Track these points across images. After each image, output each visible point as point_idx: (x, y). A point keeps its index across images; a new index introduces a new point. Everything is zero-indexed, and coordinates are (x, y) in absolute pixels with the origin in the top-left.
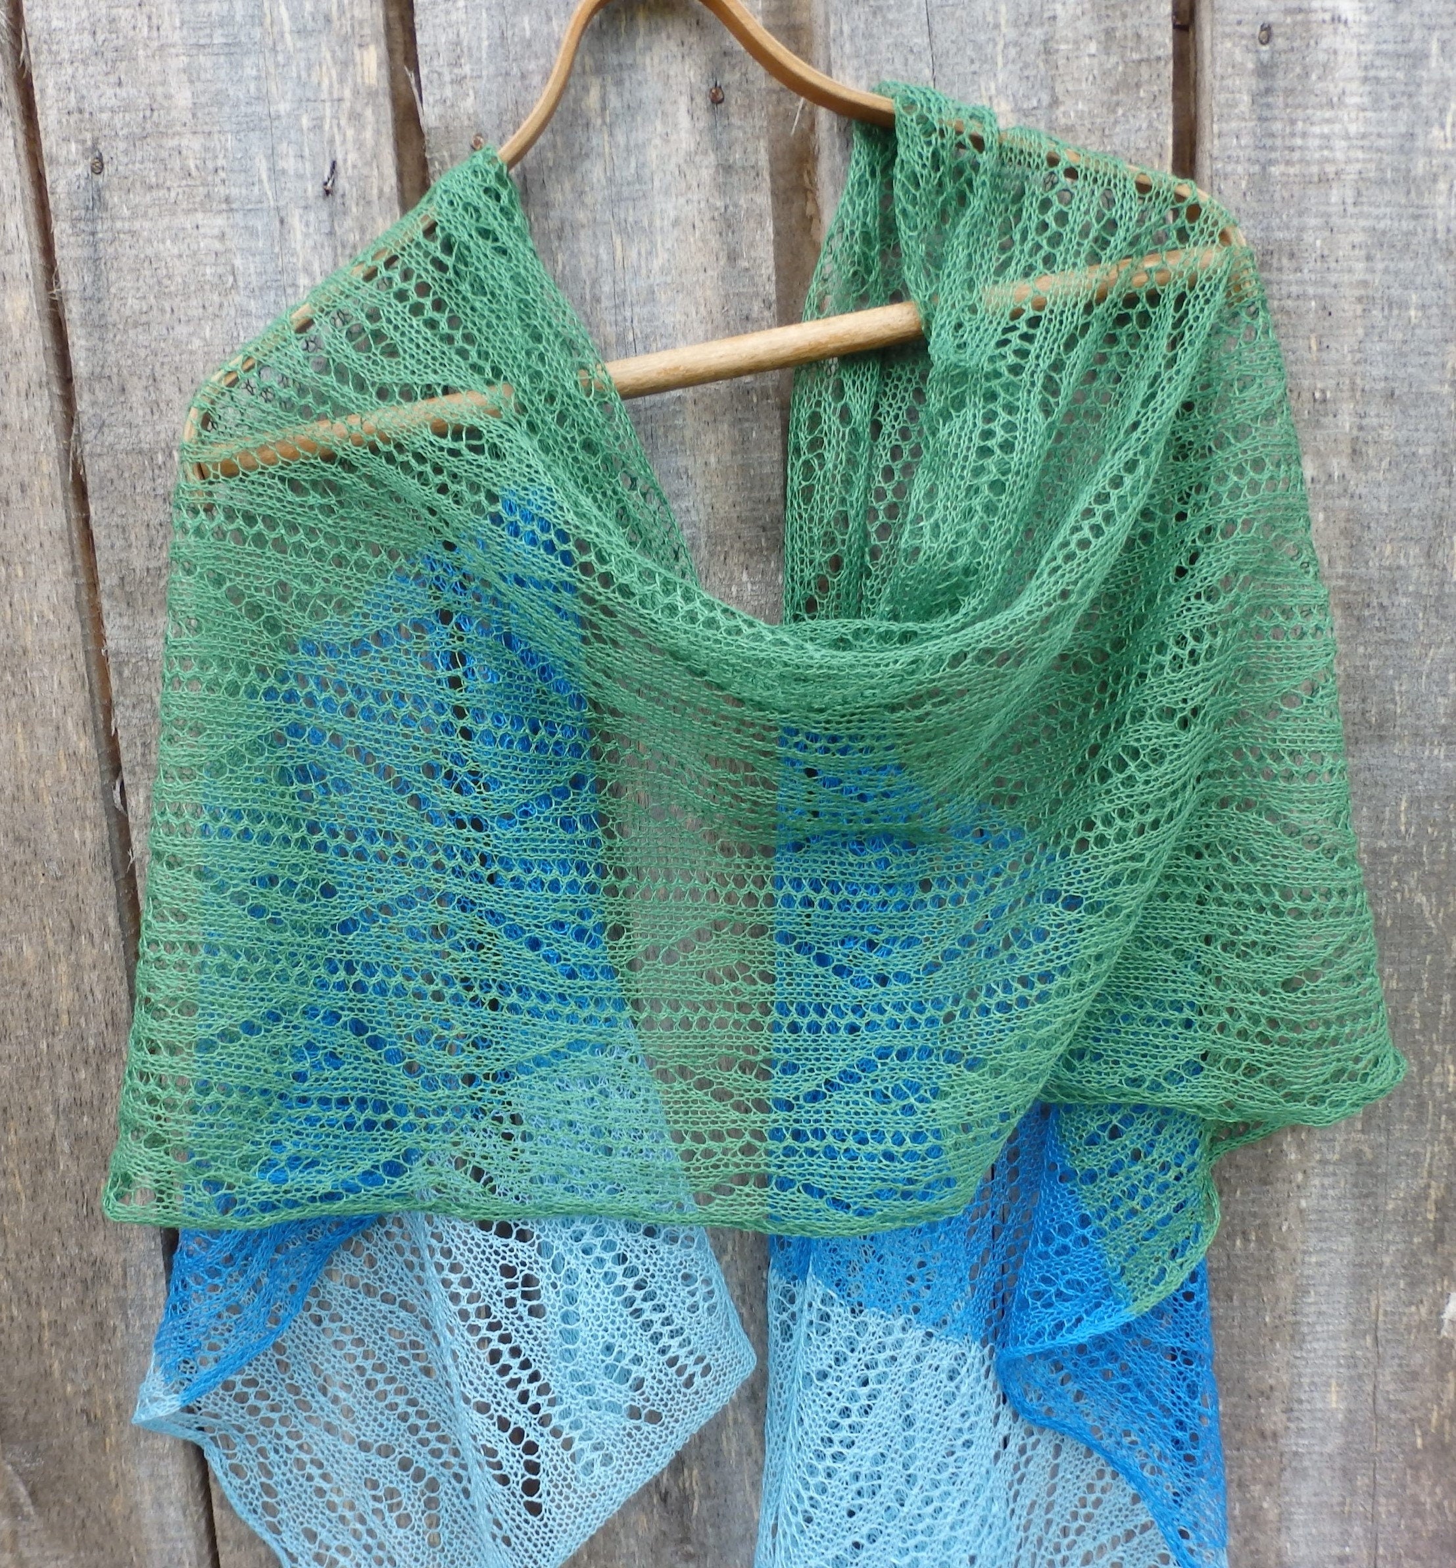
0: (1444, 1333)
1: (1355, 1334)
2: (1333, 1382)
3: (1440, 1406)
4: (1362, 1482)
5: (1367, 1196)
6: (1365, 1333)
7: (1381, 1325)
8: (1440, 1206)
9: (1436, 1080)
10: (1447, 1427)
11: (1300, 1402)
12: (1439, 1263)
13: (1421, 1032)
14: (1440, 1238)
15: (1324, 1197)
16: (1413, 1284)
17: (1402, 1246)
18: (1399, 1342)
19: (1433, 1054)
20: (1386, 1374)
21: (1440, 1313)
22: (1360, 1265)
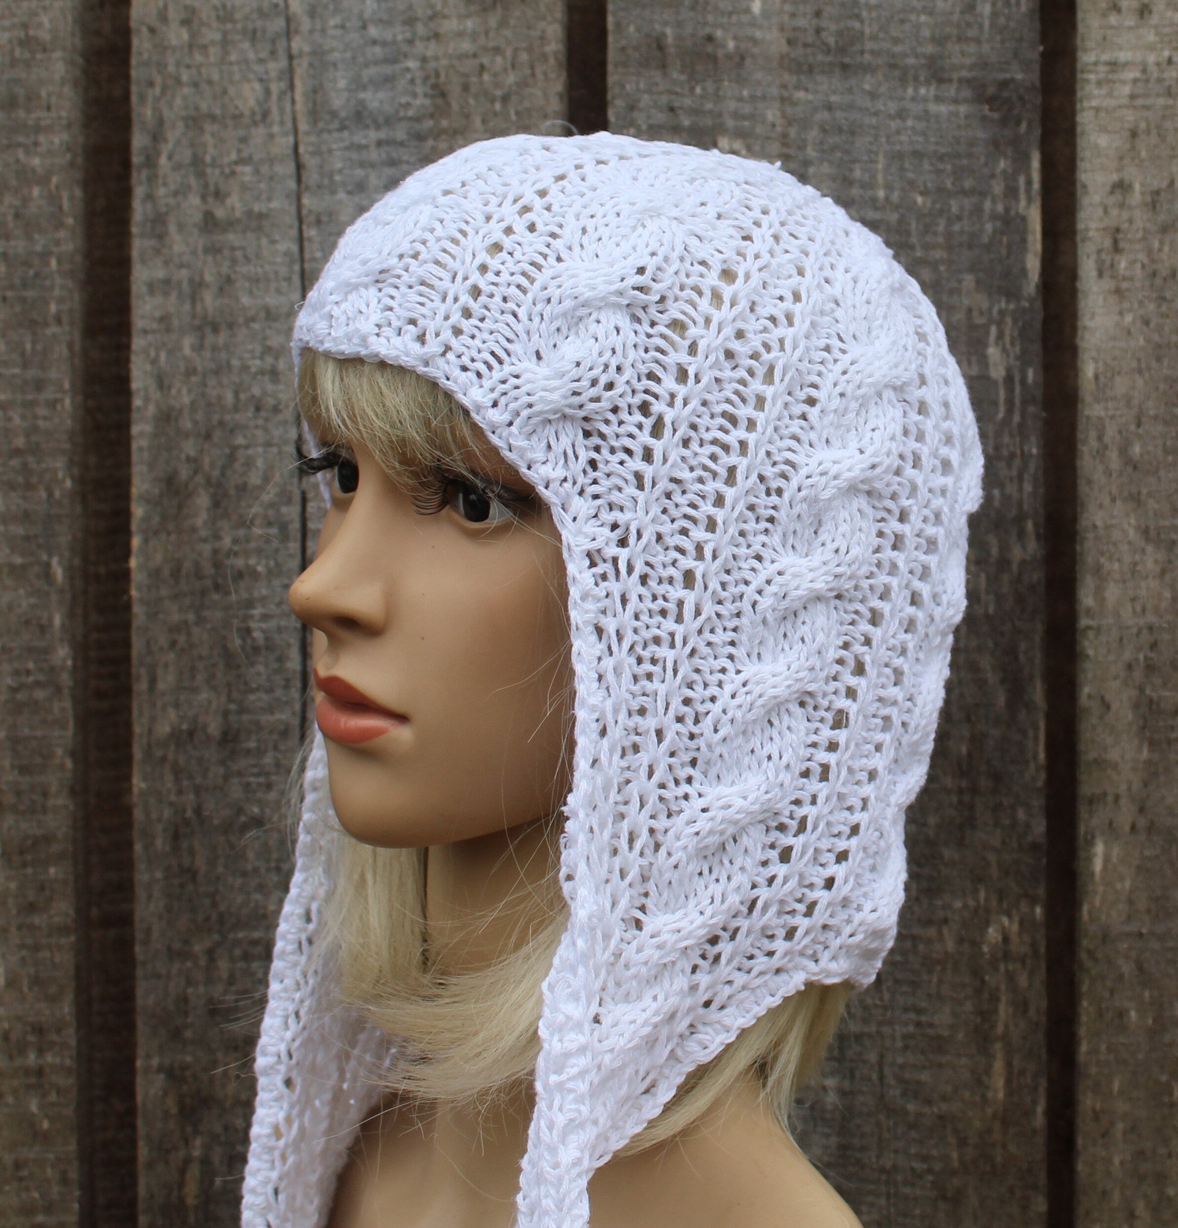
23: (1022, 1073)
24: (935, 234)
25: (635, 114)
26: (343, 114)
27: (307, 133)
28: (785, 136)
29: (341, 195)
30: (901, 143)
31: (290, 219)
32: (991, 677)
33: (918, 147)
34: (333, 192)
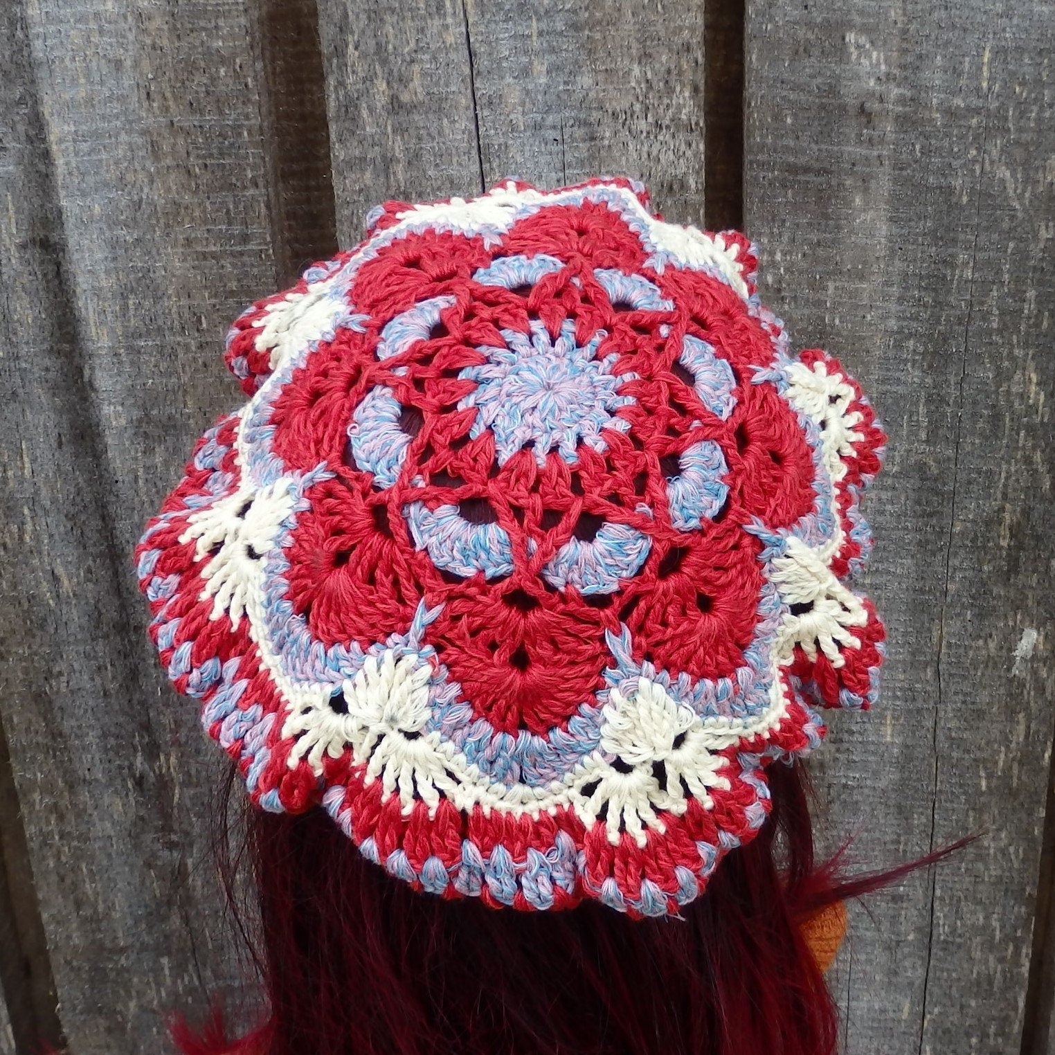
0: (1015, 671)
1: (914, 665)
2: (889, 714)
3: (1007, 747)
4: (919, 820)
5: (931, 515)
6: (927, 664)
7: (944, 658)
8: (1015, 532)
9: (1014, 390)
10: (1015, 771)
11: (852, 733)
12: (1012, 594)
13: (1000, 332)
14: (1014, 567)
15: (882, 513)
16: (981, 616)
17: (969, 574)
18: (964, 677)
19: (1012, 357)
20: (948, 711)
21: (1011, 650)
22: (922, 591)
23: (1037, 732)
24: (1029, 119)
25: (773, 11)
26: (507, 7)
27: (475, 24)
28: (905, 31)
29: (509, 80)
30: (1006, 39)
31: (465, 101)
32: (1042, 469)
33: (1021, 43)
34: (503, 78)
